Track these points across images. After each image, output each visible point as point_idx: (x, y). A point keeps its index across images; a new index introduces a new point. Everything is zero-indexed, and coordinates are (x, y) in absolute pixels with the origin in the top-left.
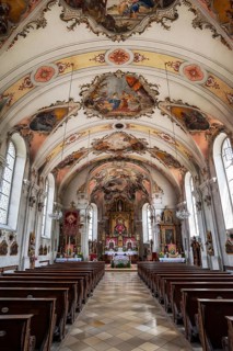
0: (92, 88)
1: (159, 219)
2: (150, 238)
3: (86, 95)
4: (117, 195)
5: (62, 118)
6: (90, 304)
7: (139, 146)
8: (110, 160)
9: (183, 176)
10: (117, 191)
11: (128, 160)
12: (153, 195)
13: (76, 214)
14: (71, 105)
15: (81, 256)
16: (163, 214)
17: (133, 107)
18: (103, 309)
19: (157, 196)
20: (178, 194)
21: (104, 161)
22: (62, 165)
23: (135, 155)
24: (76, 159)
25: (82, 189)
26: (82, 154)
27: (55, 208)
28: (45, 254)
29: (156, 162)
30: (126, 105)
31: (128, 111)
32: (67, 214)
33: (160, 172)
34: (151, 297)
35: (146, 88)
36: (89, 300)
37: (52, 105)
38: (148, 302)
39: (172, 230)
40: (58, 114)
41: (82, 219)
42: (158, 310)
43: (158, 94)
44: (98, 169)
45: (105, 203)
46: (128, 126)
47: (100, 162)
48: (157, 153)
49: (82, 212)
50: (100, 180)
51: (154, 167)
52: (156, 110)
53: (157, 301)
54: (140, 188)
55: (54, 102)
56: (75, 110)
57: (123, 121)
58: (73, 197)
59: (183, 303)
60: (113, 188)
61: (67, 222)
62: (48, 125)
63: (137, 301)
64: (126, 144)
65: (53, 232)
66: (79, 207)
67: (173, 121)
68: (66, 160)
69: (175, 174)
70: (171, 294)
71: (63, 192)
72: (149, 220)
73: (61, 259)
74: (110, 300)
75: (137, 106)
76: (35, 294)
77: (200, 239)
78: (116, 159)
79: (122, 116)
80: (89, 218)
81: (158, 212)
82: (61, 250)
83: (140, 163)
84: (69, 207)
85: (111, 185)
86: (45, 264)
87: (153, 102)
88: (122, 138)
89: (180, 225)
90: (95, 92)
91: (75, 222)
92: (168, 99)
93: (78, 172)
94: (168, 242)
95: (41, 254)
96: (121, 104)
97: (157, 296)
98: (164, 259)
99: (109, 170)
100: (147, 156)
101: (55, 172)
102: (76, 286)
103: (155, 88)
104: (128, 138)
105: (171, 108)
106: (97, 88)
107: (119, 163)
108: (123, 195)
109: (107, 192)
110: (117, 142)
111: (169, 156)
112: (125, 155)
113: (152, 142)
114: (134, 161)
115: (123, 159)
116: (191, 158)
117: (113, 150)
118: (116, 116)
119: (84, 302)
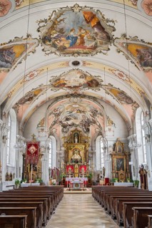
0: (49, 24)
1: (111, 149)
2: (103, 166)
3: (44, 31)
4: (73, 128)
5: (21, 54)
6: (53, 220)
7: (94, 83)
8: (67, 96)
9: (134, 112)
10: (73, 124)
11: (84, 96)
12: (106, 129)
13: (36, 145)
14: (30, 41)
16: (115, 145)
17: (89, 44)
18: (65, 224)
19: (110, 130)
20: (128, 128)
21: (62, 97)
22: (22, 101)
23: (89, 91)
24: (35, 95)
25: (41, 123)
26: (41, 90)
27: (19, 140)
28: (11, 180)
29: (110, 98)
30: (83, 42)
31: (85, 48)
32: (29, 146)
33: (114, 107)
34: (104, 214)
35: (103, 24)
36: (53, 217)
37: (11, 41)
38: (102, 218)
39: (122, 160)
40: (16, 50)
41: (42, 150)
42: (111, 224)
43: (114, 30)
44: (56, 105)
45: (62, 135)
46: (84, 63)
47: (57, 99)
48: (111, 90)
49: (42, 144)
50: (59, 115)
51: (108, 102)
52: (112, 47)
53: (110, 217)
54: (95, 122)
55: (13, 39)
56: (33, 47)
57: (79, 58)
58: (34, 130)
59: (134, 219)
60: (69, 122)
61: (29, 152)
62: (7, 62)
63: (92, 217)
64: (83, 81)
65: (17, 162)
66: (39, 139)
67: (128, 58)
68: (26, 96)
69: (126, 110)
70: (124, 211)
71: (24, 127)
72: (102, 151)
73: (24, 184)
74: (70, 217)
75: (93, 43)
76: (7, 212)
77: (147, 167)
78: (72, 95)
79: (79, 53)
80: (48, 148)
81: (111, 143)
82: (25, 177)
83: (94, 99)
84: (30, 139)
85: (67, 119)
86: (11, 188)
87: (109, 39)
88: (79, 75)
89: (130, 155)
90: (52, 28)
91: (36, 153)
92: (124, 36)
93: (38, 107)
94: (118, 169)
95: (7, 180)
96: (78, 41)
97: (110, 213)
98: (117, 184)
99: (66, 106)
100: (100, 93)
101: (16, 107)
102: (41, 206)
103: (111, 24)
104: (84, 76)
105: (127, 44)
106: (54, 23)
107: (75, 100)
108: (79, 128)
109: (64, 126)
110: (74, 79)
111: (122, 93)
112: (80, 92)
113: (107, 79)
114: (90, 97)
115: (79, 95)
116: (143, 94)
117: (70, 87)
118: (73, 54)
119: (48, 218)
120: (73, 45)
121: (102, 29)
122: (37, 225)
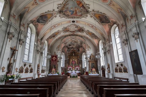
0: (62, 5)
1: (89, 59)
2: (85, 66)
3: (60, 8)
4: (72, 49)
5: (50, 18)
6: (62, 91)
7: (81, 30)
8: (70, 35)
9: (99, 42)
10: (72, 48)
11: (77, 35)
12: (87, 50)
13: (56, 57)
14: (54, 12)
15: (58, 73)
16: (90, 57)
17: (79, 14)
18: (67, 93)
19: (88, 50)
20: (97, 50)
21: (67, 36)
22: (51, 37)
23: (79, 33)
24: (56, 35)
25: (58, 47)
26: (58, 33)
27: (48, 54)
28: (44, 72)
29: (88, 36)
30: (76, 13)
31: (77, 15)
32: (52, 57)
33: (90, 40)
34: (85, 88)
36: (62, 90)
37: (46, 12)
38: (84, 90)
39: (94, 63)
40: (48, 16)
41: (58, 58)
42: (88, 93)
43: (89, 8)
44: (65, 39)
45: (67, 52)
46: (77, 22)
47: (66, 36)
48: (88, 33)
49: (59, 56)
50: (66, 43)
51: (87, 38)
52: (89, 15)
53: (88, 90)
54: (82, 47)
55: (47, 11)
56: (55, 15)
57: (75, 20)
58: (55, 50)
59: (98, 90)
60: (71, 47)
61: (52, 60)
62: (44, 21)
63: (80, 90)
64: (76, 29)
65: (47, 64)
66: (57, 54)
67: (95, 20)
68: (52, 35)
69: (95, 41)
70: (94, 87)
71: (50, 49)
72: (85, 59)
73: (50, 74)
74: (69, 90)
75: (81, 14)
76: (40, 87)
77: (105, 67)
78: (72, 35)
79: (75, 18)
80: (61, 58)
81: (89, 56)
82: (50, 71)
83: (81, 36)
84: (53, 54)
85: (70, 45)
86: (44, 76)
87: (87, 12)
88: (75, 27)
89: (97, 61)
90: (64, 7)
91: (56, 60)
92: (93, 10)
93: (57, 40)
94: (92, 68)
95: (42, 72)
96: (74, 13)
97: (88, 88)
98: (91, 74)
99: (69, 39)
100: (84, 34)
101: (47, 40)
102: (56, 84)
103: (88, 6)
104: (77, 27)
105: (95, 14)
106: (64, 5)
107: (73, 37)
108: (75, 49)
109: (68, 48)
110: (73, 28)
111: (93, 34)
112: (75, 33)
113: (87, 28)
114: (79, 36)
115: (75, 35)
116: (102, 35)
117: (71, 32)
118: (72, 18)
119: (59, 90)
120: (72, 14)
121: (84, 8)
122: (54, 94)
